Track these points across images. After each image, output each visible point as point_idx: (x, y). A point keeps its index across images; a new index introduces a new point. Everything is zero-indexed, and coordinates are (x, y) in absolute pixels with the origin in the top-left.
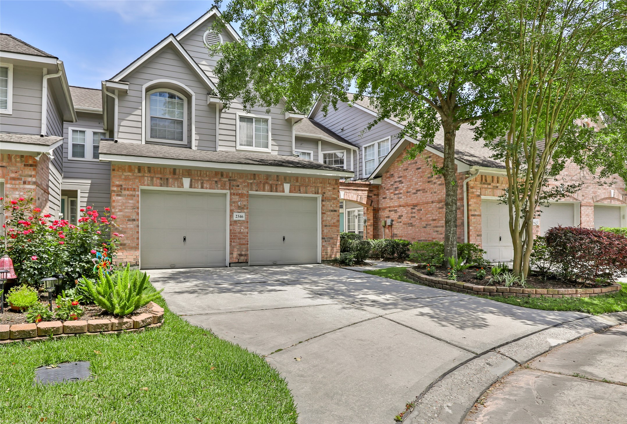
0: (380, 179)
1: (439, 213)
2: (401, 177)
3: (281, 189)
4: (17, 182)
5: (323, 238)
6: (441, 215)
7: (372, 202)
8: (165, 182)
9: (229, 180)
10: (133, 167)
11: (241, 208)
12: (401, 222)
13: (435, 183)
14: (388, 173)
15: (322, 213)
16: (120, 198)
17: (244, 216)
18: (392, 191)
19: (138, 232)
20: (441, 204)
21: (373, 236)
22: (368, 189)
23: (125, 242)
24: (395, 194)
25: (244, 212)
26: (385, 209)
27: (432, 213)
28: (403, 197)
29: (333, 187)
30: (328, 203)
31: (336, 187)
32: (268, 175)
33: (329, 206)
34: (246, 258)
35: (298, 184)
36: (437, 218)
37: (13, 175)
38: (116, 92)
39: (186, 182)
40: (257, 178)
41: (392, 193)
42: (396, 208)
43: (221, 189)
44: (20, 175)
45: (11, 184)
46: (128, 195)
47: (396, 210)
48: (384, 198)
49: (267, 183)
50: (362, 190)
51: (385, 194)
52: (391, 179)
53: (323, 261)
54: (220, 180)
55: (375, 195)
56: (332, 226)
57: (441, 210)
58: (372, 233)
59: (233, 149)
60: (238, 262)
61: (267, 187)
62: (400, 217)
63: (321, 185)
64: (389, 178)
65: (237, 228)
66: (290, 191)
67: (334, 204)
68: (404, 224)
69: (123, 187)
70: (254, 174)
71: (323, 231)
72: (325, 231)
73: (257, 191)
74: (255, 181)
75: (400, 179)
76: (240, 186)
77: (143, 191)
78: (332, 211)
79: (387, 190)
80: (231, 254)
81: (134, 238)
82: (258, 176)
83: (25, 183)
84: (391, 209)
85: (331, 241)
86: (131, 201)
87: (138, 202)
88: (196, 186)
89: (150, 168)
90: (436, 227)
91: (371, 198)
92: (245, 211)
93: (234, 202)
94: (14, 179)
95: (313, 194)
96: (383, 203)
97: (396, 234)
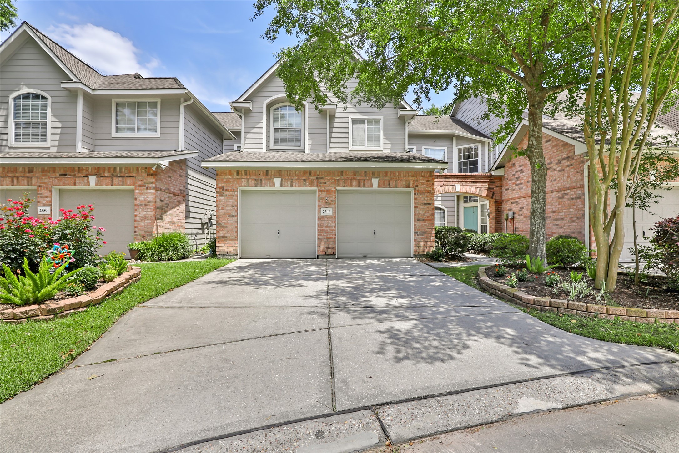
0: (503, 169)
1: (559, 204)
2: (522, 166)
3: (369, 184)
4: (143, 188)
5: (415, 232)
6: (561, 206)
7: (493, 194)
8: (259, 182)
9: (317, 178)
10: (232, 171)
11: (328, 204)
12: (522, 215)
13: (554, 170)
14: (511, 163)
15: (415, 207)
16: (222, 198)
17: (331, 211)
18: (513, 181)
19: (237, 227)
20: (561, 193)
21: (495, 230)
22: (488, 180)
23: (226, 235)
24: (516, 185)
25: (331, 207)
26: (507, 201)
27: (552, 204)
28: (524, 188)
29: (426, 179)
30: (421, 196)
31: (430, 179)
32: (355, 172)
33: (423, 199)
34: (333, 250)
35: (387, 178)
36: (556, 209)
37: (140, 183)
38: (243, 111)
39: (277, 181)
40: (344, 175)
41: (513, 184)
42: (517, 200)
43: (309, 187)
44: (145, 183)
45: (139, 190)
46: (229, 195)
47: (517, 202)
48: (507, 190)
49: (354, 179)
50: (482, 182)
51: (507, 185)
52: (513, 168)
53: (415, 256)
54: (308, 178)
55: (497, 187)
56: (425, 220)
57: (561, 200)
58: (494, 227)
59: (346, 151)
60: (325, 255)
61: (354, 183)
62: (521, 209)
63: (413, 178)
64: (511, 167)
65: (324, 223)
66: (379, 186)
67: (427, 197)
68: (525, 217)
69: (225, 188)
70: (342, 171)
71: (415, 225)
72: (418, 225)
73: (344, 187)
74: (342, 178)
75: (521, 168)
76: (328, 183)
77: (243, 192)
78: (425, 204)
79: (510, 180)
80: (319, 246)
81: (233, 232)
82: (346, 172)
83: (147, 188)
84: (513, 201)
85: (425, 235)
86: (231, 201)
87: (237, 201)
88: (286, 184)
89: (247, 171)
90: (556, 219)
91: (492, 190)
92: (333, 206)
93: (322, 198)
94: (140, 186)
95: (404, 187)
96: (507, 195)
97: (518, 228)
